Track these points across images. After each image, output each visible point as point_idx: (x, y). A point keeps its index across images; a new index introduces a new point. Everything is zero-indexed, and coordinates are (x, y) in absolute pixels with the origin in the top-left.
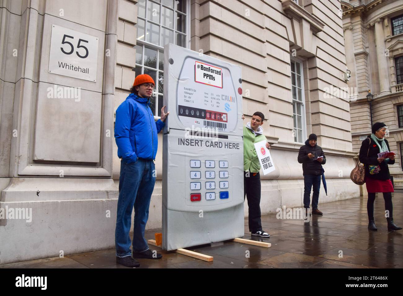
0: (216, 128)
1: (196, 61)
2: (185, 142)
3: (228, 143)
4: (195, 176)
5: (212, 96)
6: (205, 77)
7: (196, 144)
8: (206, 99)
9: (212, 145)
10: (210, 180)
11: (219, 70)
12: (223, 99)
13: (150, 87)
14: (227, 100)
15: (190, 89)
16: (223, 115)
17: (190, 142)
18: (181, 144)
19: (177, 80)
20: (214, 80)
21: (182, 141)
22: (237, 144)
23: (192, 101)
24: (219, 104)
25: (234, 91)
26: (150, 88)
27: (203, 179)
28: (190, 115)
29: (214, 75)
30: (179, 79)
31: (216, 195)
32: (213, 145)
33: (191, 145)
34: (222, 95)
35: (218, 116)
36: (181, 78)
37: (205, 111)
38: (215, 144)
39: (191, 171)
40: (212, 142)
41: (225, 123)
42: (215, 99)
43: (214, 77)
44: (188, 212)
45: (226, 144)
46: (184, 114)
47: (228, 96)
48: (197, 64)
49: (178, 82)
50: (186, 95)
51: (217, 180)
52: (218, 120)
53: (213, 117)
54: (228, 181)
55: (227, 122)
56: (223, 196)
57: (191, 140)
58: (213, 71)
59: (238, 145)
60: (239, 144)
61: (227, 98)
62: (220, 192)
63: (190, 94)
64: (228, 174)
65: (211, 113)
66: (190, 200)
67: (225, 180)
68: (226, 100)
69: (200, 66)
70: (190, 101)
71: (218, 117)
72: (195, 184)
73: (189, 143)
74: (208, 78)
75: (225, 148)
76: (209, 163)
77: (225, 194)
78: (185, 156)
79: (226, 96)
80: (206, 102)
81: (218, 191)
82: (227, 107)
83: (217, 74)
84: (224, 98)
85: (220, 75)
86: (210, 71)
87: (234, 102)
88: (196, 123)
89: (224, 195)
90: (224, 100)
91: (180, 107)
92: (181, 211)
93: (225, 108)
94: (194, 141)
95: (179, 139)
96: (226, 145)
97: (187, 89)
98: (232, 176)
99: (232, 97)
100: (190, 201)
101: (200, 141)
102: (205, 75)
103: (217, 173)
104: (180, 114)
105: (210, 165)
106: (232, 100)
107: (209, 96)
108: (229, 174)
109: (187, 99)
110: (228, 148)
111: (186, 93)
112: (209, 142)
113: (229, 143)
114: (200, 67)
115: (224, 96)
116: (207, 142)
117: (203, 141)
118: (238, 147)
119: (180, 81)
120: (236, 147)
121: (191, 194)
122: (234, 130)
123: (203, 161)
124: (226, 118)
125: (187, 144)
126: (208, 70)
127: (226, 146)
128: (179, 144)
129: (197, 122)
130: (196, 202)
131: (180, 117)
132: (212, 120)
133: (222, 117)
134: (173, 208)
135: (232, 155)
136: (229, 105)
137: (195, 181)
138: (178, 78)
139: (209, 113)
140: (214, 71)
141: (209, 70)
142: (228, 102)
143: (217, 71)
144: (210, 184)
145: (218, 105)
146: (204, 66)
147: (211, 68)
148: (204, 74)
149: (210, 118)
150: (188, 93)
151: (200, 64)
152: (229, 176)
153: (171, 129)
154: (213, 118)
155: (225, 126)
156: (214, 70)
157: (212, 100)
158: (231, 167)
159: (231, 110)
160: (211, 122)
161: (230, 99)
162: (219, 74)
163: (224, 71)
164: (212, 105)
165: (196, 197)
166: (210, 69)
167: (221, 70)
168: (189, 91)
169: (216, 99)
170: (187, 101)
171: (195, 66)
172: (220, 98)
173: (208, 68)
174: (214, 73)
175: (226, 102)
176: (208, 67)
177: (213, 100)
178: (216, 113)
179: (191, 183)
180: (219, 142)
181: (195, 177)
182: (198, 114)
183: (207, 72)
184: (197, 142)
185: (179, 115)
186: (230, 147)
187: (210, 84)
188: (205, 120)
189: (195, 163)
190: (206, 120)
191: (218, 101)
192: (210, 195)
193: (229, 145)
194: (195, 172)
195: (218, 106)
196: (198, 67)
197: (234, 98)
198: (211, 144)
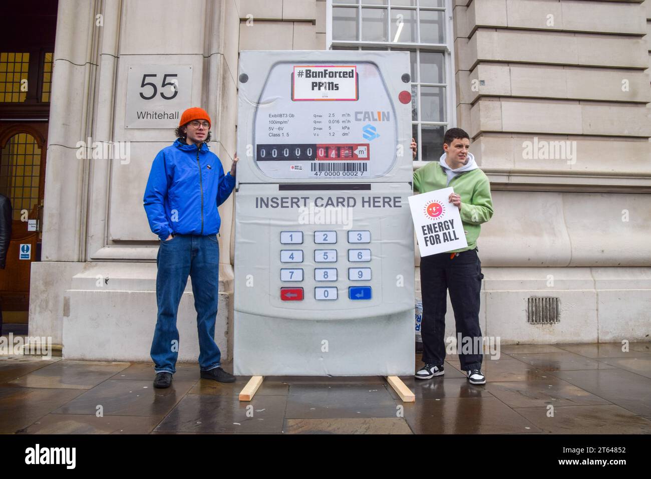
0: (341, 172)
1: (294, 67)
2: (270, 203)
3: (369, 198)
4: (292, 257)
5: (332, 119)
6: (316, 88)
7: (294, 205)
8: (318, 125)
9: (330, 204)
10: (326, 266)
11: (348, 70)
12: (357, 119)
13: (201, 125)
14: (370, 120)
15: (281, 116)
16: (359, 147)
17: (279, 202)
18: (261, 207)
19: (255, 105)
20: (338, 89)
21: (262, 202)
22: (395, 198)
23: (285, 134)
24: (349, 128)
25: (388, 101)
26: (202, 127)
27: (309, 264)
28: (281, 158)
29: (336, 80)
30: (258, 103)
31: (339, 292)
32: (332, 204)
33: (282, 207)
34: (357, 113)
35: (345, 151)
36: (262, 101)
37: (315, 147)
38: (338, 202)
39: (282, 250)
40: (330, 199)
41: (362, 162)
42: (338, 122)
43: (336, 85)
44: (274, 318)
45: (366, 199)
46: (269, 158)
47: (372, 113)
48: (297, 70)
49: (257, 108)
50: (272, 125)
51: (343, 265)
52: (346, 158)
53: (333, 154)
54: (370, 268)
55: (368, 159)
56: (358, 295)
57: (282, 198)
58: (333, 75)
59: (397, 200)
60: (400, 198)
61: (367, 115)
62: (350, 287)
63: (281, 123)
64: (371, 255)
65: (327, 148)
66: (280, 298)
67: (362, 264)
68: (367, 120)
69: (304, 71)
70: (281, 135)
71: (344, 153)
72: (290, 272)
73: (278, 204)
74: (323, 88)
75: (363, 206)
76: (324, 235)
77: (362, 291)
78: (269, 225)
79: (367, 113)
80: (316, 131)
81: (344, 286)
82: (370, 132)
83: (344, 77)
84: (360, 116)
85: (353, 77)
86: (327, 76)
87: (388, 119)
88: (294, 170)
89: (360, 293)
90: (360, 120)
91: (260, 147)
92: (261, 315)
93: (364, 135)
94: (290, 199)
95: (257, 199)
96: (366, 202)
97: (275, 116)
98: (381, 257)
99: (383, 113)
100: (280, 300)
101: (302, 198)
102: (314, 85)
103: (342, 254)
104: (259, 158)
105: (325, 240)
106: (383, 116)
107: (325, 120)
108: (373, 253)
109: (275, 132)
110: (370, 206)
111: (273, 122)
112: (322, 199)
113: (374, 198)
114: (304, 74)
115: (361, 113)
116: (319, 200)
117: (308, 198)
118: (397, 204)
119: (260, 106)
120: (392, 203)
121: (282, 288)
122: (388, 171)
123: (308, 233)
124: (366, 152)
125: (275, 205)
126: (324, 74)
127: (366, 205)
128: (257, 207)
129: (296, 167)
130: (292, 301)
131: (259, 163)
132: (332, 159)
133: (356, 152)
134: (245, 309)
135: (380, 219)
136: (374, 129)
137: (291, 266)
138: (256, 101)
139: (324, 149)
140: (338, 74)
141: (326, 74)
142: (372, 123)
143: (344, 72)
144: (325, 272)
145: (346, 131)
146: (313, 69)
147: (330, 69)
148: (313, 83)
149: (327, 157)
150: (277, 122)
151: (304, 70)
152: (373, 257)
153: (241, 185)
154: (334, 156)
155: (365, 168)
156: (336, 73)
157: (331, 125)
158: (380, 241)
159: (378, 136)
160: (329, 164)
161: (376, 116)
162: (350, 77)
163: (360, 69)
164: (332, 134)
165: (291, 293)
166: (327, 72)
167: (354, 69)
168: (278, 119)
169: (341, 121)
170: (275, 135)
171: (293, 75)
172: (352, 118)
173: (322, 72)
174: (336, 77)
175: (367, 122)
176: (322, 69)
177: (333, 125)
178: (339, 148)
179: (282, 270)
180: (348, 198)
181: (290, 260)
182: (298, 153)
183: (317, 80)
184: (295, 200)
185: (257, 160)
186: (376, 204)
187: (325, 98)
188: (313, 162)
189: (291, 236)
190: (317, 162)
191: (344, 125)
192: (325, 291)
193: (374, 202)
194: (291, 252)
195: (344, 134)
196: (299, 75)
197: (388, 113)
198: (328, 201)
